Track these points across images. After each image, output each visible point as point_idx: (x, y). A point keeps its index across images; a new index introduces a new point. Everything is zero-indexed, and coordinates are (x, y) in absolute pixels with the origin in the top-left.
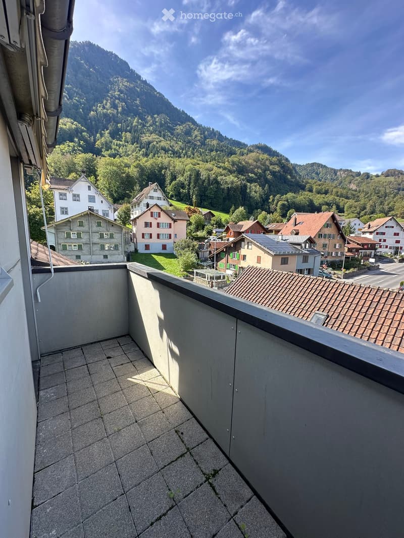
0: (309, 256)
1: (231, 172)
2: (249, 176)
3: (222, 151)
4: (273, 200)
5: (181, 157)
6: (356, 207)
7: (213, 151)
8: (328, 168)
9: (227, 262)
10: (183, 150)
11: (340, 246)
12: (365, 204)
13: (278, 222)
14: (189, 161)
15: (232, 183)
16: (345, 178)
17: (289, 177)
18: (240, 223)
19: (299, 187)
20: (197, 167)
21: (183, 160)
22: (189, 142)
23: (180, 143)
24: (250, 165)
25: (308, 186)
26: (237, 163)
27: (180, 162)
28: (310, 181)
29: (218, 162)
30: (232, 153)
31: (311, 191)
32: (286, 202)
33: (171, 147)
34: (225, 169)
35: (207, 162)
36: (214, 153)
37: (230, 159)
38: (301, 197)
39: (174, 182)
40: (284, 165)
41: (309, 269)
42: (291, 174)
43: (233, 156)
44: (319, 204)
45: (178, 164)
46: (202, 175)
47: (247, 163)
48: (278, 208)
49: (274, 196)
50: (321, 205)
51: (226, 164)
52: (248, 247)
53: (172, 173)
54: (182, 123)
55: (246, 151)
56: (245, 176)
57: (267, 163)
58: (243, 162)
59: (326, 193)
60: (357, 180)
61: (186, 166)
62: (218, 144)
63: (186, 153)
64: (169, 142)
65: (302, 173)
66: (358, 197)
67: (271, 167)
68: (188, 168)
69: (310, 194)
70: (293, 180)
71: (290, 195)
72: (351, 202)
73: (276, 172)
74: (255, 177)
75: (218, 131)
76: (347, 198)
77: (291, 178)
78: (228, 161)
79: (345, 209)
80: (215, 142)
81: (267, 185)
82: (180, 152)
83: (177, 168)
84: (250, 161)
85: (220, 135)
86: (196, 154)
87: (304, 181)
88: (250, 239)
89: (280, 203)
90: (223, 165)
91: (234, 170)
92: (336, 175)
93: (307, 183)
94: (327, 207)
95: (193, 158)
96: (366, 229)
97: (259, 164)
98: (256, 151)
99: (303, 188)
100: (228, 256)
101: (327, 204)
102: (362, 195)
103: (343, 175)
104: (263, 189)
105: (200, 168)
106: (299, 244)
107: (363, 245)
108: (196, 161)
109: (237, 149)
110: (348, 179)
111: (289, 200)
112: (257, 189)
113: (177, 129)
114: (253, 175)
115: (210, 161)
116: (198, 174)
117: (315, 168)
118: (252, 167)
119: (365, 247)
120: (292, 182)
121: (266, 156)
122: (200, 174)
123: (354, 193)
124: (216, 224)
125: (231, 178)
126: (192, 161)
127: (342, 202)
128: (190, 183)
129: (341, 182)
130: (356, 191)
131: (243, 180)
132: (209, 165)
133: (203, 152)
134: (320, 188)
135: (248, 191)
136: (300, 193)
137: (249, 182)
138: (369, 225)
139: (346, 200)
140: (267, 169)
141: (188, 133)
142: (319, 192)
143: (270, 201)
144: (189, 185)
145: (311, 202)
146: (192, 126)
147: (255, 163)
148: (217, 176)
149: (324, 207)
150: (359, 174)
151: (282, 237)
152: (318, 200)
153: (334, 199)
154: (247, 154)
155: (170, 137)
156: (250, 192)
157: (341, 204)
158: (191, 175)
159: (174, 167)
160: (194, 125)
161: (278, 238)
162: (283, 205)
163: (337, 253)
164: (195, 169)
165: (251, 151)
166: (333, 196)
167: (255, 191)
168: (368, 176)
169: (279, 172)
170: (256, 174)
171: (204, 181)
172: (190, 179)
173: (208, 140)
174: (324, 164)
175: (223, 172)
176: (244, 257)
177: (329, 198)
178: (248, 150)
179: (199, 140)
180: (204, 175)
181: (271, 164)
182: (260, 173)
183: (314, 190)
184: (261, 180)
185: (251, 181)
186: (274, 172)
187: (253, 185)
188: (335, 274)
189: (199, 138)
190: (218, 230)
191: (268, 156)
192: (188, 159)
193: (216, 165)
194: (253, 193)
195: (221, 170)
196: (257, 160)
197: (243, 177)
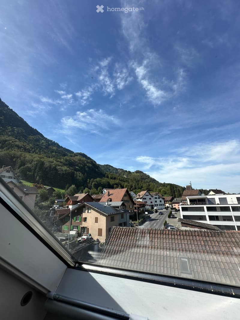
0: (124, 214)
1: (65, 165)
2: (76, 168)
3: (59, 153)
4: (90, 182)
5: (30, 153)
6: (129, 186)
7: (53, 152)
8: (114, 168)
9: (71, 225)
10: (33, 149)
11: (132, 207)
12: (132, 185)
13: (96, 194)
14: (36, 155)
15: (66, 170)
16: (121, 173)
17: (97, 170)
18: (76, 195)
19: (102, 175)
20: (42, 160)
21: (32, 154)
22: (38, 145)
23: (31, 145)
24: (76, 162)
25: (106, 175)
26: (69, 160)
27: (30, 155)
28: (107, 173)
29: (57, 158)
30: (65, 155)
31: (108, 177)
32: (96, 183)
33: (23, 145)
34: (61, 162)
35: (49, 157)
36: (54, 153)
37: (65, 158)
38: (104, 180)
39: (22, 167)
40: (94, 164)
41: (125, 222)
42: (97, 169)
43: (66, 156)
44: (113, 184)
45: (28, 156)
46: (45, 164)
47: (74, 161)
48: (92, 186)
49: (90, 179)
50: (113, 185)
51: (62, 160)
52: (88, 211)
53: (22, 161)
54: (34, 135)
55: (73, 155)
56: (73, 167)
57: (85, 162)
58: (72, 160)
59: (115, 179)
60: (126, 174)
61: (34, 158)
62: (57, 149)
63: (35, 151)
64: (22, 143)
65: (103, 169)
66: (128, 181)
67: (87, 164)
68: (35, 159)
69: (108, 179)
70: (99, 172)
71: (98, 179)
72: (126, 184)
73: (90, 167)
74: (79, 168)
75: (57, 143)
76: (124, 182)
77: (98, 171)
78: (63, 159)
79: (124, 187)
80: (55, 148)
81: (86, 173)
82: (30, 150)
83: (27, 158)
84: (76, 160)
85: (58, 145)
86: (42, 152)
87: (104, 172)
88: (90, 206)
89: (93, 183)
90: (60, 160)
91: (67, 164)
92: (117, 171)
93: (106, 173)
94: (116, 186)
95: (40, 154)
96: (138, 197)
97: (81, 162)
98: (79, 155)
99: (104, 176)
100: (71, 220)
101: (116, 184)
102: (130, 180)
103: (120, 171)
104: (84, 175)
105: (44, 160)
106: (118, 207)
107: (140, 205)
108: (42, 156)
109: (68, 153)
110: (122, 173)
111: (98, 182)
112: (80, 175)
113: (30, 137)
114: (78, 167)
115: (52, 157)
116: (43, 164)
117: (108, 167)
118: (77, 163)
119: (141, 206)
120: (98, 172)
121: (84, 159)
122: (44, 164)
123: (126, 179)
124: (56, 196)
125: (65, 168)
126: (39, 156)
127: (122, 183)
128: (36, 168)
129: (120, 174)
130: (127, 178)
131: (72, 169)
132: (51, 159)
133: (47, 152)
134: (112, 176)
135: (75, 176)
136: (103, 178)
137: (76, 171)
138: (139, 195)
139: (124, 183)
140: (85, 165)
141: (38, 140)
142: (111, 178)
143: (88, 182)
144: (35, 170)
145: (109, 183)
146: (41, 138)
147: (79, 162)
148: (56, 166)
149: (115, 186)
150: (126, 171)
151: (108, 203)
152: (112, 182)
153: (119, 182)
154: (74, 157)
155: (24, 140)
156: (76, 176)
157: (122, 184)
158: (37, 164)
159: (25, 158)
160: (42, 137)
161: (105, 204)
162: (95, 184)
163: (131, 211)
164: (41, 161)
165: (76, 156)
166: (118, 181)
167: (79, 175)
168: (130, 172)
169: (92, 167)
170: (79, 167)
171: (47, 168)
172: (36, 166)
173: (50, 146)
174: (112, 166)
175: (60, 164)
176: (85, 219)
177: (117, 181)
178: (75, 155)
179: (45, 145)
180: (47, 164)
181: (88, 162)
182: (82, 167)
183: (109, 177)
184: (82, 170)
185: (77, 170)
186: (89, 167)
187: (78, 173)
188: (134, 223)
189: (45, 144)
190: (59, 200)
191: (86, 159)
192: (36, 154)
193: (55, 160)
194: (78, 177)
195: (59, 163)
196: (80, 160)
197: (72, 168)
